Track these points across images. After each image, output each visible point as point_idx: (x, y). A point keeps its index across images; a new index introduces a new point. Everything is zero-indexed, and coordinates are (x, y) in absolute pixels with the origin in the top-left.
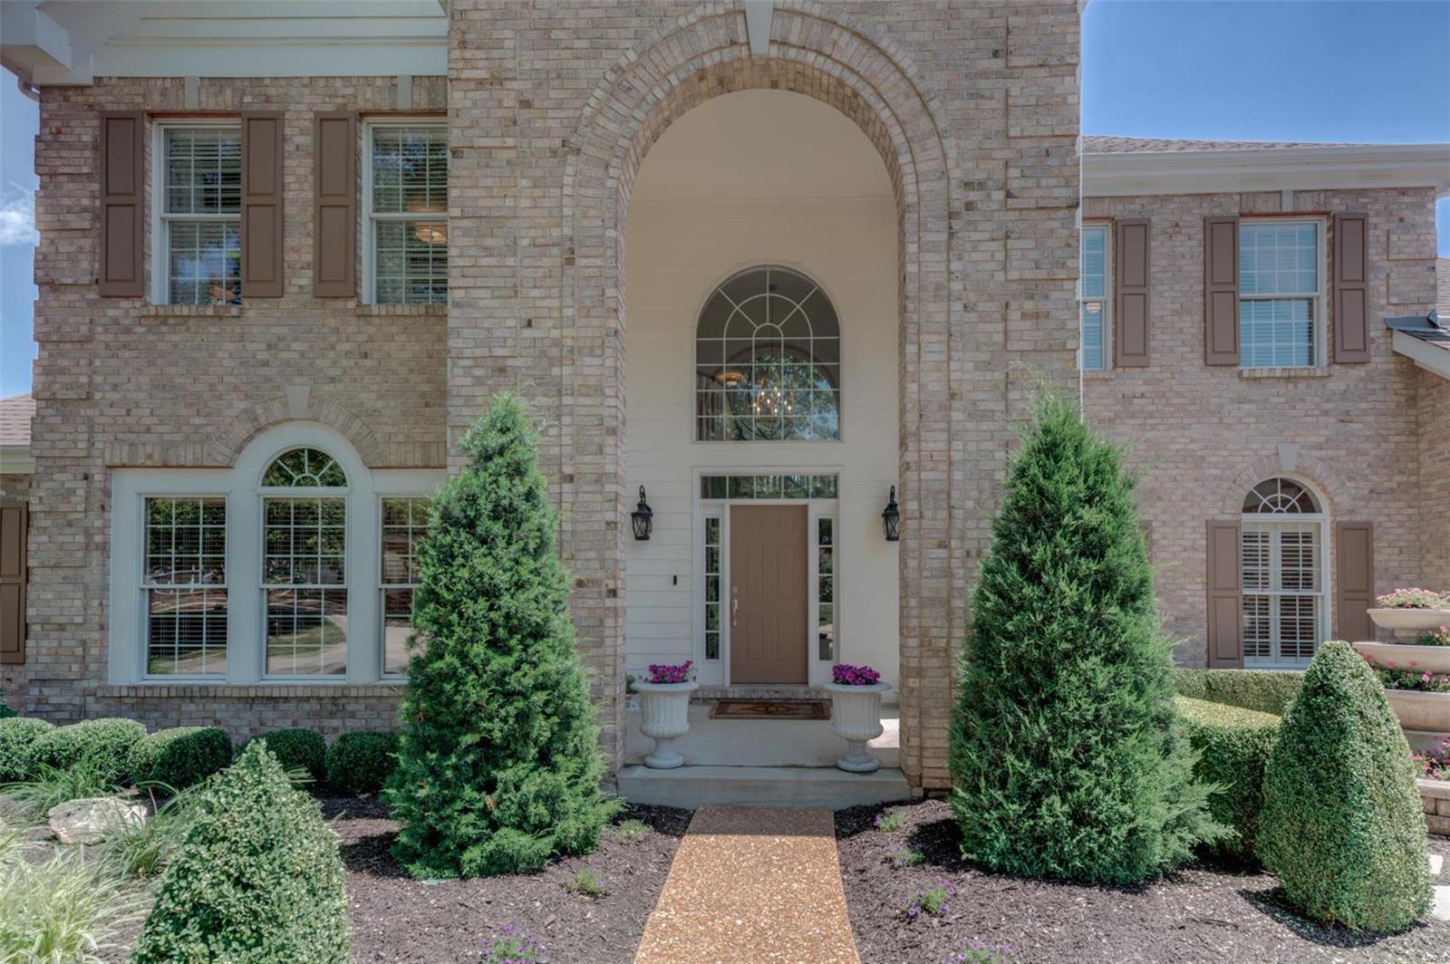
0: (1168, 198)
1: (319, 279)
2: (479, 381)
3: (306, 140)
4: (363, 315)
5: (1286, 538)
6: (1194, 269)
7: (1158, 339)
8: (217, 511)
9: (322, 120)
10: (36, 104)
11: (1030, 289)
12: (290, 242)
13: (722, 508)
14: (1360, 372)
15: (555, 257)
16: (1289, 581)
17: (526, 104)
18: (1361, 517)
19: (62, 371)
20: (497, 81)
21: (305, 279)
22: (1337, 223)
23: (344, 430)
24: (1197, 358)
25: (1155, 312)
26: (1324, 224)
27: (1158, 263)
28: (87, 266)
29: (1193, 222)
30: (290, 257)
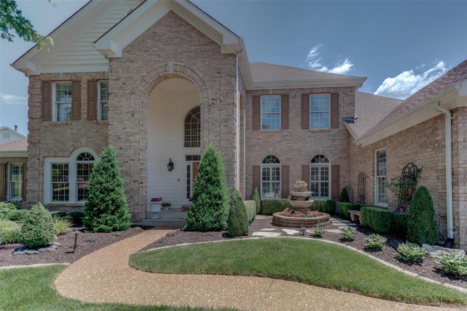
0: (293, 89)
1: (88, 116)
2: (114, 140)
3: (85, 86)
4: (98, 123)
5: (322, 169)
6: (299, 106)
7: (291, 122)
8: (67, 166)
9: (89, 81)
10: (28, 79)
11: (225, 121)
12: (82, 108)
13: (191, 163)
14: (337, 130)
15: (130, 115)
16: (322, 179)
17: (124, 84)
18: (337, 164)
19: (34, 137)
20: (118, 79)
21: (85, 116)
22: (332, 95)
23: (93, 149)
24: (300, 127)
25: (290, 116)
26: (329, 95)
27: (291, 105)
28: (39, 114)
29: (299, 94)
30: (82, 111)
